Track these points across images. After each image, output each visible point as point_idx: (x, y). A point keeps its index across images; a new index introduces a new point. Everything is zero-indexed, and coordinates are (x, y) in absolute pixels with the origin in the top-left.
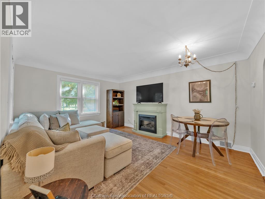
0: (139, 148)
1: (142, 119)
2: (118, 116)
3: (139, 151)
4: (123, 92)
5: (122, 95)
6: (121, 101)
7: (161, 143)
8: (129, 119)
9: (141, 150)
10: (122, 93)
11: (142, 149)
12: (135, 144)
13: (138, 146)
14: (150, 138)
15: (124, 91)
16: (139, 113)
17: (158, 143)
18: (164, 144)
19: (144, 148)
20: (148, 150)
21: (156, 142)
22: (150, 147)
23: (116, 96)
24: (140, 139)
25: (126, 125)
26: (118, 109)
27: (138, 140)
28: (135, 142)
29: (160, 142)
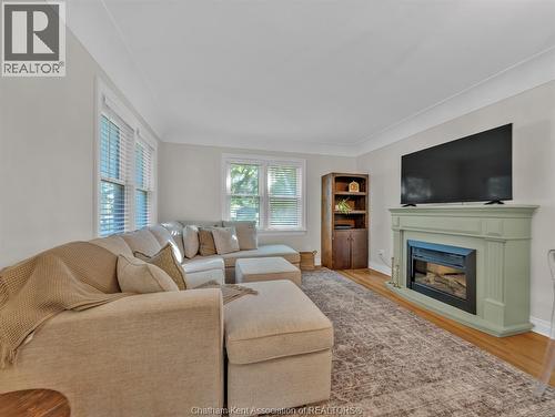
0: (384, 351)
1: (418, 255)
2: (350, 239)
3: (381, 361)
4: (365, 180)
5: (363, 189)
6: (359, 201)
7: (494, 359)
8: (382, 251)
9: (389, 360)
10: (362, 181)
11: (392, 358)
12: (379, 330)
13: (385, 342)
14: (442, 322)
15: (367, 176)
16: (407, 237)
17: (475, 356)
18: (508, 366)
19: (402, 358)
20: (417, 372)
21: (464, 348)
22: (429, 362)
23: (347, 190)
24: (400, 318)
25: (372, 265)
26: (352, 222)
27: (393, 319)
28: (382, 324)
29: (488, 351)
